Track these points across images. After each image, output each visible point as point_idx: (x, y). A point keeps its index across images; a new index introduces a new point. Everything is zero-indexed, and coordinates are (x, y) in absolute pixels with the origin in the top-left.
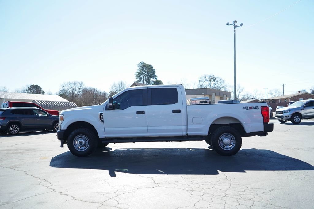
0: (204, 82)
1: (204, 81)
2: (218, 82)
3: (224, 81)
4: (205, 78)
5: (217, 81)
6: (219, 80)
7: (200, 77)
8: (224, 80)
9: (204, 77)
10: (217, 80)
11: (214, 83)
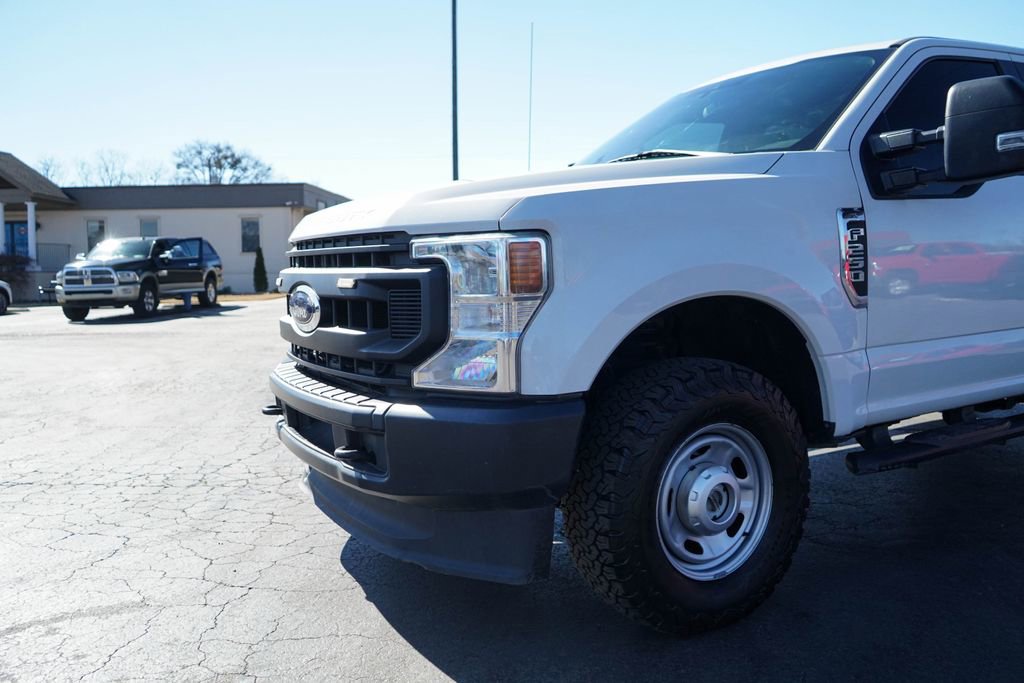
0: (196, 167)
1: (195, 163)
2: (248, 173)
3: (269, 169)
4: (200, 153)
5: (245, 170)
6: (252, 163)
7: (180, 153)
8: (267, 164)
9: (193, 152)
10: (244, 163)
11: (233, 176)
